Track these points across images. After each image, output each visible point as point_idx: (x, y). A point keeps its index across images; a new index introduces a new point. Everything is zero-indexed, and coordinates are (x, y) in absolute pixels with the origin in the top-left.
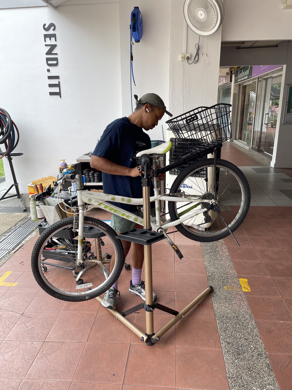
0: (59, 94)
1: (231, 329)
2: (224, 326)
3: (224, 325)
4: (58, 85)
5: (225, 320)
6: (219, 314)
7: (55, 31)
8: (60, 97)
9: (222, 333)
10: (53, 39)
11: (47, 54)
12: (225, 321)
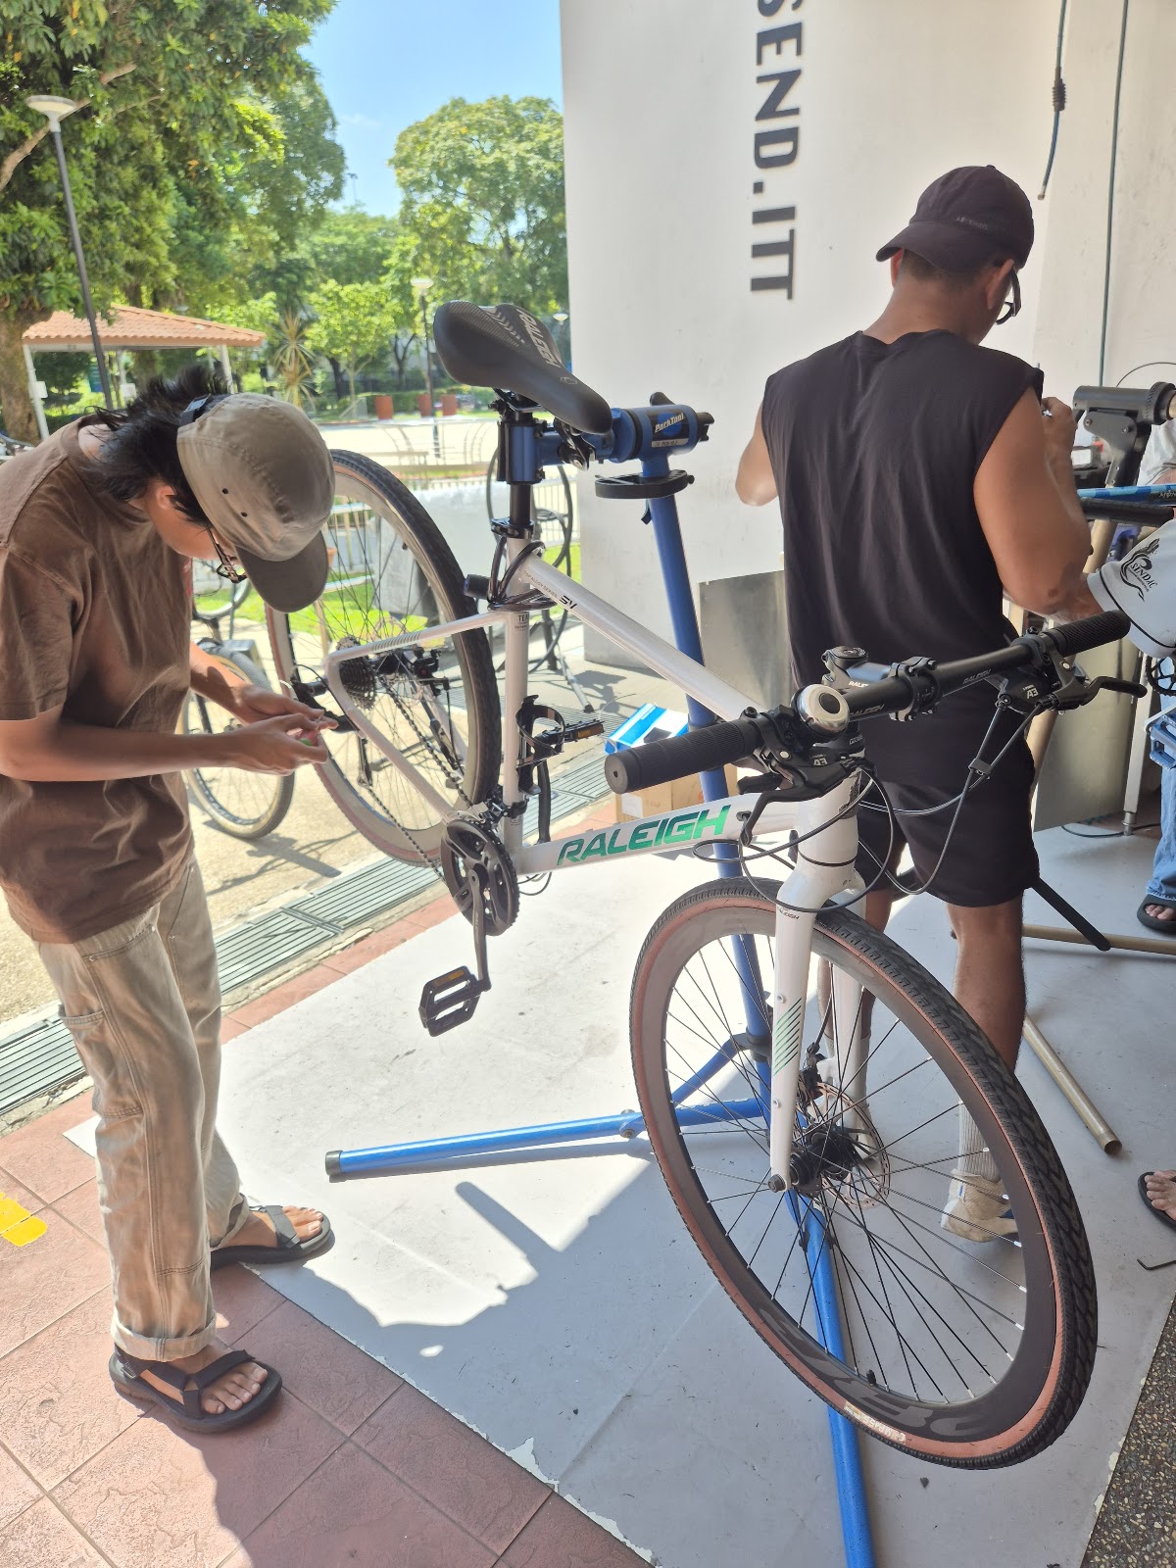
0: (785, 283)
1: (1161, 1557)
2: (1130, 1524)
3: (1138, 1516)
4: (786, 248)
5: (1158, 1492)
6: (1138, 1445)
7: (800, 9)
8: (790, 296)
9: (1097, 1559)
10: (789, 46)
11: (762, 116)
12: (1154, 1496)
